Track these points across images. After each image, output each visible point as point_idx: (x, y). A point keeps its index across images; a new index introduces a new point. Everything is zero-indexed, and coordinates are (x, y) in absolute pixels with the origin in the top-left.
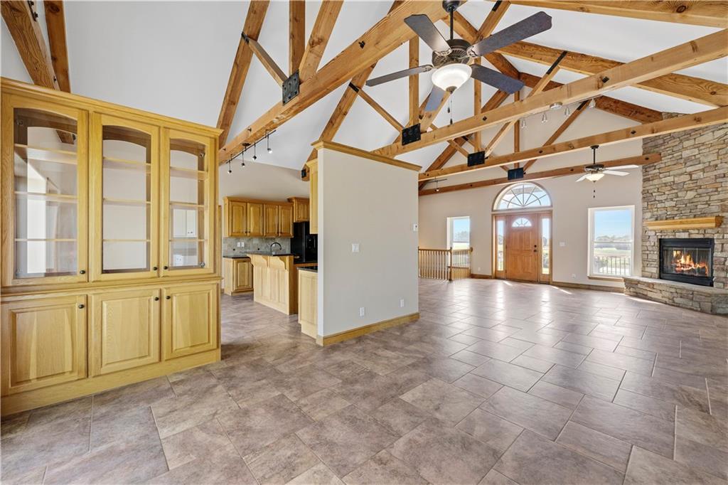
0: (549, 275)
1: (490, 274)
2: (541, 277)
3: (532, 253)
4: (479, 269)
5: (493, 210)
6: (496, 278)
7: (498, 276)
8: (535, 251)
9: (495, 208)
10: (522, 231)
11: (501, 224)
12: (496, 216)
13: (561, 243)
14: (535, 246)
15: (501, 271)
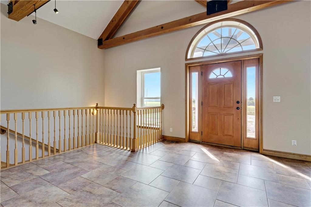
0: (256, 139)
1: (184, 137)
2: (246, 141)
3: (234, 111)
4: (171, 130)
5: (186, 59)
6: (190, 141)
7: (192, 138)
8: (238, 108)
9: (189, 57)
10: (221, 83)
11: (195, 76)
12: (190, 67)
13: (274, 98)
14: (238, 102)
15: (195, 133)
